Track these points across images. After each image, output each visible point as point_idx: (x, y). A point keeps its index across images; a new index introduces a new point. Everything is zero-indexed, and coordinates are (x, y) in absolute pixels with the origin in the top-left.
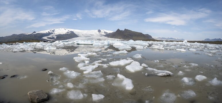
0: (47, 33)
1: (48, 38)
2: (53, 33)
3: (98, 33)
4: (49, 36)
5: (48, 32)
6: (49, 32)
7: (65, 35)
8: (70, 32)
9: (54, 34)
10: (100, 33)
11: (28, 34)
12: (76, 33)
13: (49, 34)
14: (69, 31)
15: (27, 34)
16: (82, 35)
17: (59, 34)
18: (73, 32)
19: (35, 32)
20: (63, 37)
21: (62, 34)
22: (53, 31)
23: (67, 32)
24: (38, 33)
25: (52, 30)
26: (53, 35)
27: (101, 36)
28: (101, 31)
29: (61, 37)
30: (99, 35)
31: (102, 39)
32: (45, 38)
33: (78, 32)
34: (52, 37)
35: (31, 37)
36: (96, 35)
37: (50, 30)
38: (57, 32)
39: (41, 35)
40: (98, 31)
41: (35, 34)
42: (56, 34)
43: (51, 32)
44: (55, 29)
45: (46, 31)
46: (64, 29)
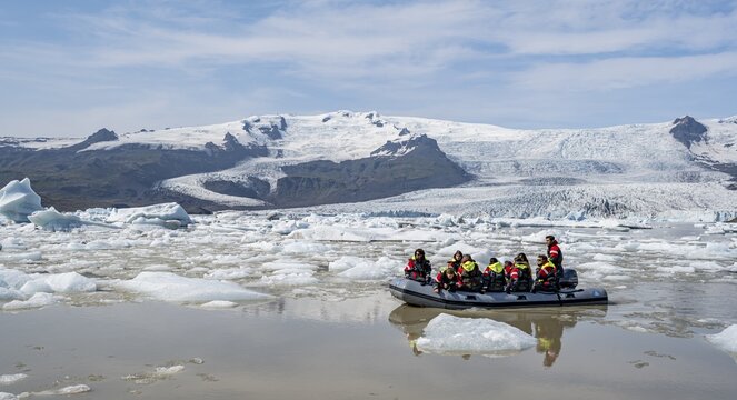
0: (210, 145)
1: (209, 185)
2: (264, 152)
3: (668, 147)
4: (226, 175)
5: (219, 140)
6: (229, 137)
7: (363, 163)
8: (410, 143)
9: (280, 154)
10: (698, 149)
11: (48, 146)
12: (463, 156)
13: (233, 152)
14: (406, 138)
15: (40, 146)
16: (510, 166)
17: (315, 156)
18: (432, 143)
19: (106, 135)
20: (332, 183)
21: (338, 156)
22: (275, 132)
23: (390, 146)
24: (134, 146)
25: (265, 123)
26: (266, 166)
27: (692, 178)
28: (704, 129)
29: (316, 183)
30: (681, 167)
31: (641, 204)
32: (191, 184)
33: (482, 143)
34: (250, 178)
35: (62, 167)
36: (650, 166)
37: (247, 127)
38: (306, 143)
39: (150, 161)
40: (671, 137)
41: (101, 151)
42: (296, 154)
43: (251, 140)
44: (287, 117)
45: (206, 132)
46: (371, 116)
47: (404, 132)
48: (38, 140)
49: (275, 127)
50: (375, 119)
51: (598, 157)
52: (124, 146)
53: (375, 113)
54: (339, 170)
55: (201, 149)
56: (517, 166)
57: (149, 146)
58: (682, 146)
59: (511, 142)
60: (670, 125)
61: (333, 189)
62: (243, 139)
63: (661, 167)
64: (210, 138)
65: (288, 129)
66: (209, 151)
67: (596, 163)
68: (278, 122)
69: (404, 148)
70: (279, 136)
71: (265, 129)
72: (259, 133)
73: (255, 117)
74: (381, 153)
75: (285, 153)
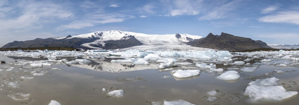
0: (89, 37)
1: (91, 45)
2: (99, 39)
3: (175, 39)
4: (93, 43)
6: (92, 36)
7: (120, 41)
8: (129, 37)
9: (102, 39)
10: (180, 39)
11: (60, 38)
12: (139, 39)
13: (93, 39)
18: (133, 37)
19: (70, 36)
20: (116, 44)
21: (115, 39)
23: (124, 37)
24: (75, 38)
26: (100, 41)
27: (181, 44)
28: (180, 36)
29: (112, 45)
30: (178, 42)
31: (182, 49)
32: (87, 45)
33: (142, 37)
34: (98, 44)
35: (63, 42)
36: (173, 42)
37: (95, 34)
38: (107, 36)
39: (79, 41)
40: (175, 37)
41: (69, 39)
42: (105, 39)
43: (97, 36)
44: (102, 31)
45: (87, 35)
46: (119, 31)
47: (126, 34)
48: (58, 38)
49: (100, 34)
50: (120, 32)
51: (164, 40)
52: (73, 38)
53: (120, 31)
54: (116, 42)
55: (88, 38)
56: (150, 41)
57: (78, 38)
58: (177, 39)
59: (148, 37)
60: (175, 35)
61: (116, 46)
62: (95, 36)
63: (175, 42)
64: (89, 36)
65: (103, 34)
66: (89, 39)
67: (164, 41)
68: (101, 33)
69: (127, 38)
70: (101, 35)
71: (98, 34)
72: (97, 35)
73: (97, 32)
74: (123, 39)
75: (103, 39)
